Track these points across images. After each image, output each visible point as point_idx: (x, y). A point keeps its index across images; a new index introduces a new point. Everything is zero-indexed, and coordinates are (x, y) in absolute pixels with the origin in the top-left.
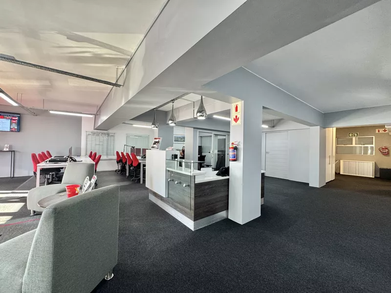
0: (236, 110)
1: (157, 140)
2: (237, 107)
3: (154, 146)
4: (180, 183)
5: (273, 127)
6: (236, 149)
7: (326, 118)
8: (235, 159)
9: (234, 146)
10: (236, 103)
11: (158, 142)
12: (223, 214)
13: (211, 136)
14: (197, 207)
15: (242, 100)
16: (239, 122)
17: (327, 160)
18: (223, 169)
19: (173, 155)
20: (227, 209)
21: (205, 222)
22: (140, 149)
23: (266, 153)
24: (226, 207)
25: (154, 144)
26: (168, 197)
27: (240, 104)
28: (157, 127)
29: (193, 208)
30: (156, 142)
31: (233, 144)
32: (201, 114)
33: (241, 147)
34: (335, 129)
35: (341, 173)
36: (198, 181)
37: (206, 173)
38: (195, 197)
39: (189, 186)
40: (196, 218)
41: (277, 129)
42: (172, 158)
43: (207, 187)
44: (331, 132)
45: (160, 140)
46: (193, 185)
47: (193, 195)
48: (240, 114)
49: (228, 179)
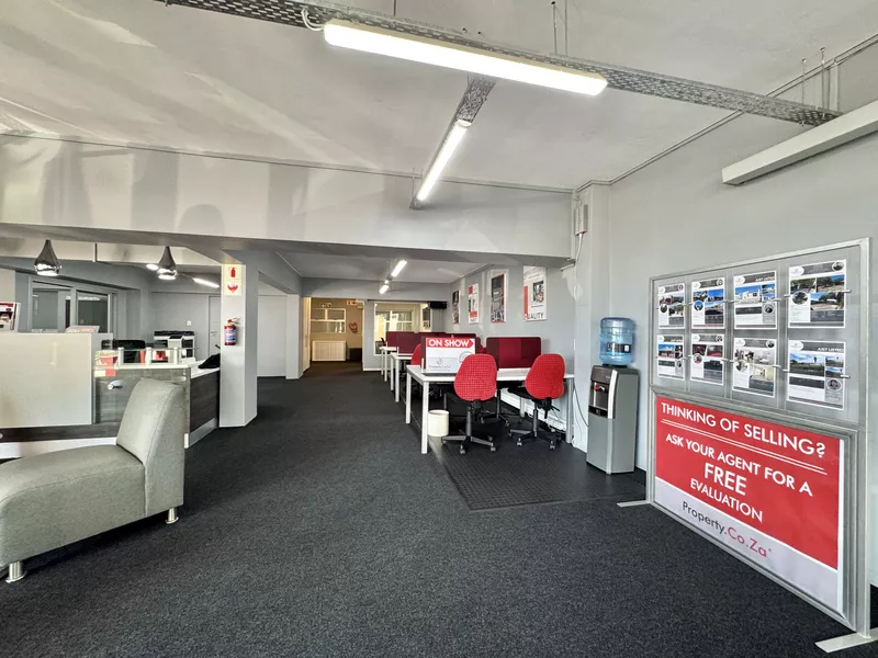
0: (233, 275)
2: (233, 272)
6: (234, 327)
7: (304, 284)
8: (235, 342)
9: (232, 324)
10: (234, 266)
15: (244, 263)
16: (237, 291)
17: (304, 341)
23: (210, 333)
24: (217, 413)
26: (97, 423)
27: (240, 268)
31: (230, 321)
32: (169, 271)
33: (242, 326)
34: (310, 299)
35: (314, 359)
36: (193, 375)
44: (308, 302)
48: (240, 282)
49: (218, 372)
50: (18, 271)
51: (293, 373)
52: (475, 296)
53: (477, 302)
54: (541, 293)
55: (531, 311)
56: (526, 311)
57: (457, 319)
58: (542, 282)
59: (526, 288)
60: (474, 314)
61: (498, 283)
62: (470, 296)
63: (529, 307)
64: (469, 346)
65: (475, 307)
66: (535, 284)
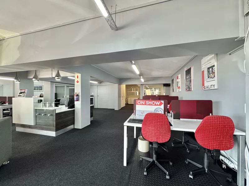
0: (78, 78)
1: (23, 91)
2: (78, 76)
3: (20, 95)
4: (46, 115)
5: (101, 83)
6: (77, 95)
7: (120, 81)
8: (78, 100)
9: (77, 94)
10: (78, 75)
11: (24, 92)
12: (71, 127)
13: (64, 86)
14: (57, 124)
15: (80, 73)
16: (79, 83)
17: (122, 98)
18: (71, 105)
19: (39, 100)
20: (74, 124)
21: (61, 132)
22: (6, 97)
23: (98, 96)
24: (74, 123)
25: (20, 94)
26: (36, 125)
27: (79, 75)
28: (19, 81)
29: (55, 125)
30: (22, 92)
31: (76, 93)
33: (80, 94)
34: (125, 85)
35: (129, 103)
36: (57, 112)
37: (62, 108)
38: (56, 120)
39: (52, 115)
40: (57, 130)
41: (103, 84)
42: (38, 102)
43: (63, 114)
44: (124, 86)
45: (26, 91)
46: (54, 114)
47: (55, 119)
48: (79, 80)
49: (74, 110)
50: (51, 82)
51: (116, 109)
52: (179, 80)
53: (180, 82)
54: (213, 73)
55: (206, 84)
56: (203, 84)
57: (173, 90)
58: (214, 66)
59: (203, 72)
60: (179, 88)
61: (188, 72)
62: (177, 80)
63: (205, 82)
64: (160, 105)
65: (180, 85)
66: (209, 68)
